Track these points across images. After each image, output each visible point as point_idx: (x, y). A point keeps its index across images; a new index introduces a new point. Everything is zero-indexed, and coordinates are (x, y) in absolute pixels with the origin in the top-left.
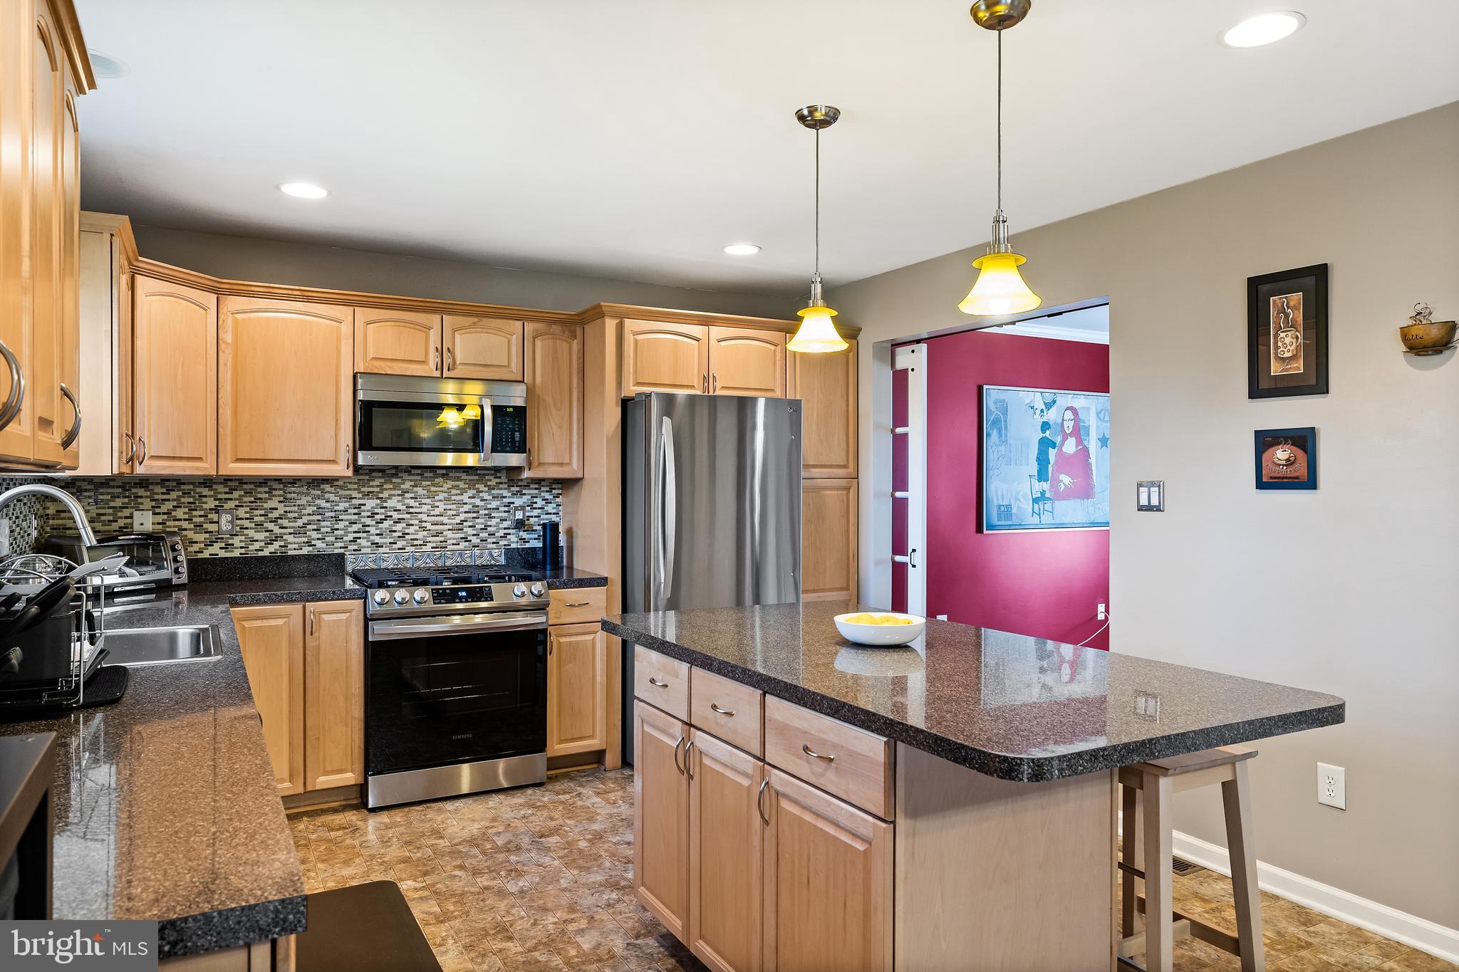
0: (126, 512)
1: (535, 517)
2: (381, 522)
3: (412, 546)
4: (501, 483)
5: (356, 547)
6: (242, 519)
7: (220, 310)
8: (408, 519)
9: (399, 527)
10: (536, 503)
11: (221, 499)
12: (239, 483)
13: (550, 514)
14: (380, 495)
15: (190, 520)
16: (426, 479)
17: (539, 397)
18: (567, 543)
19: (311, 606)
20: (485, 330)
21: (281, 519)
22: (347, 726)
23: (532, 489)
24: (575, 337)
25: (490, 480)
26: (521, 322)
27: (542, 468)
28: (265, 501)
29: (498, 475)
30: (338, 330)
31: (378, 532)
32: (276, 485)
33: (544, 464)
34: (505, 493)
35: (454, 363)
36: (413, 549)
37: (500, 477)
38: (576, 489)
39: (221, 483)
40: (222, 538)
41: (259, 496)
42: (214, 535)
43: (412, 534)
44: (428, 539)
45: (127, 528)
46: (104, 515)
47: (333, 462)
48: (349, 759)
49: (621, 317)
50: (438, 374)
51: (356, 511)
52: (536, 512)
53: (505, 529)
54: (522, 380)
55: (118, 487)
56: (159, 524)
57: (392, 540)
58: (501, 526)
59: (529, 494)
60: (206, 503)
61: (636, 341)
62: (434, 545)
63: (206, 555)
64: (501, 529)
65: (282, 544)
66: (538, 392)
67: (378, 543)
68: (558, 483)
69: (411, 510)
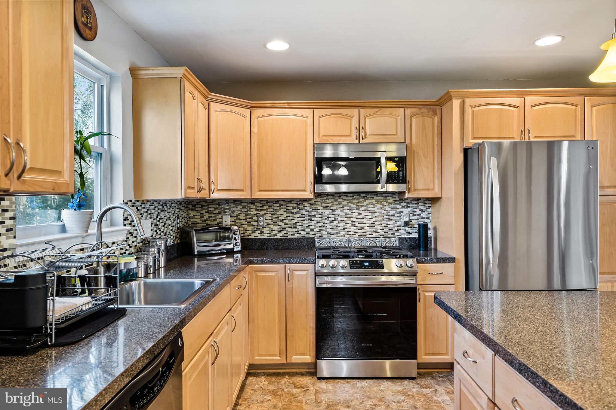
0: (220, 216)
1: (415, 220)
2: (332, 221)
3: (348, 234)
4: (396, 201)
5: (320, 235)
6: (268, 219)
7: (251, 117)
8: (346, 221)
9: (342, 224)
10: (416, 212)
11: (259, 210)
12: (267, 202)
13: (424, 218)
14: (332, 208)
15: (245, 220)
16: (354, 199)
17: (414, 151)
18: (434, 235)
19: (289, 266)
20: (382, 115)
21: (285, 220)
22: (307, 331)
23: (413, 204)
24: (436, 114)
25: (390, 199)
26: (403, 109)
27: (416, 192)
28: (278, 211)
29: (394, 196)
30: (306, 121)
31: (331, 227)
32: (282, 203)
33: (417, 189)
34: (398, 206)
35: (366, 135)
36: (348, 236)
37: (395, 198)
38: (438, 204)
39: (258, 202)
40: (259, 229)
41: (275, 208)
42: (256, 227)
43: (348, 228)
44: (356, 231)
45: (220, 223)
46: (211, 217)
47: (304, 190)
48: (308, 348)
49: (463, 98)
50: (357, 141)
51: (320, 216)
52: (416, 217)
53: (398, 226)
54: (404, 141)
55: (217, 204)
56: (233, 221)
57: (338, 232)
58: (396, 225)
59: (411, 207)
60: (252, 212)
61: (473, 112)
62: (360, 234)
63: (252, 237)
64: (396, 226)
65: (286, 232)
66: (414, 148)
67: (331, 233)
68: (428, 201)
69: (347, 216)
